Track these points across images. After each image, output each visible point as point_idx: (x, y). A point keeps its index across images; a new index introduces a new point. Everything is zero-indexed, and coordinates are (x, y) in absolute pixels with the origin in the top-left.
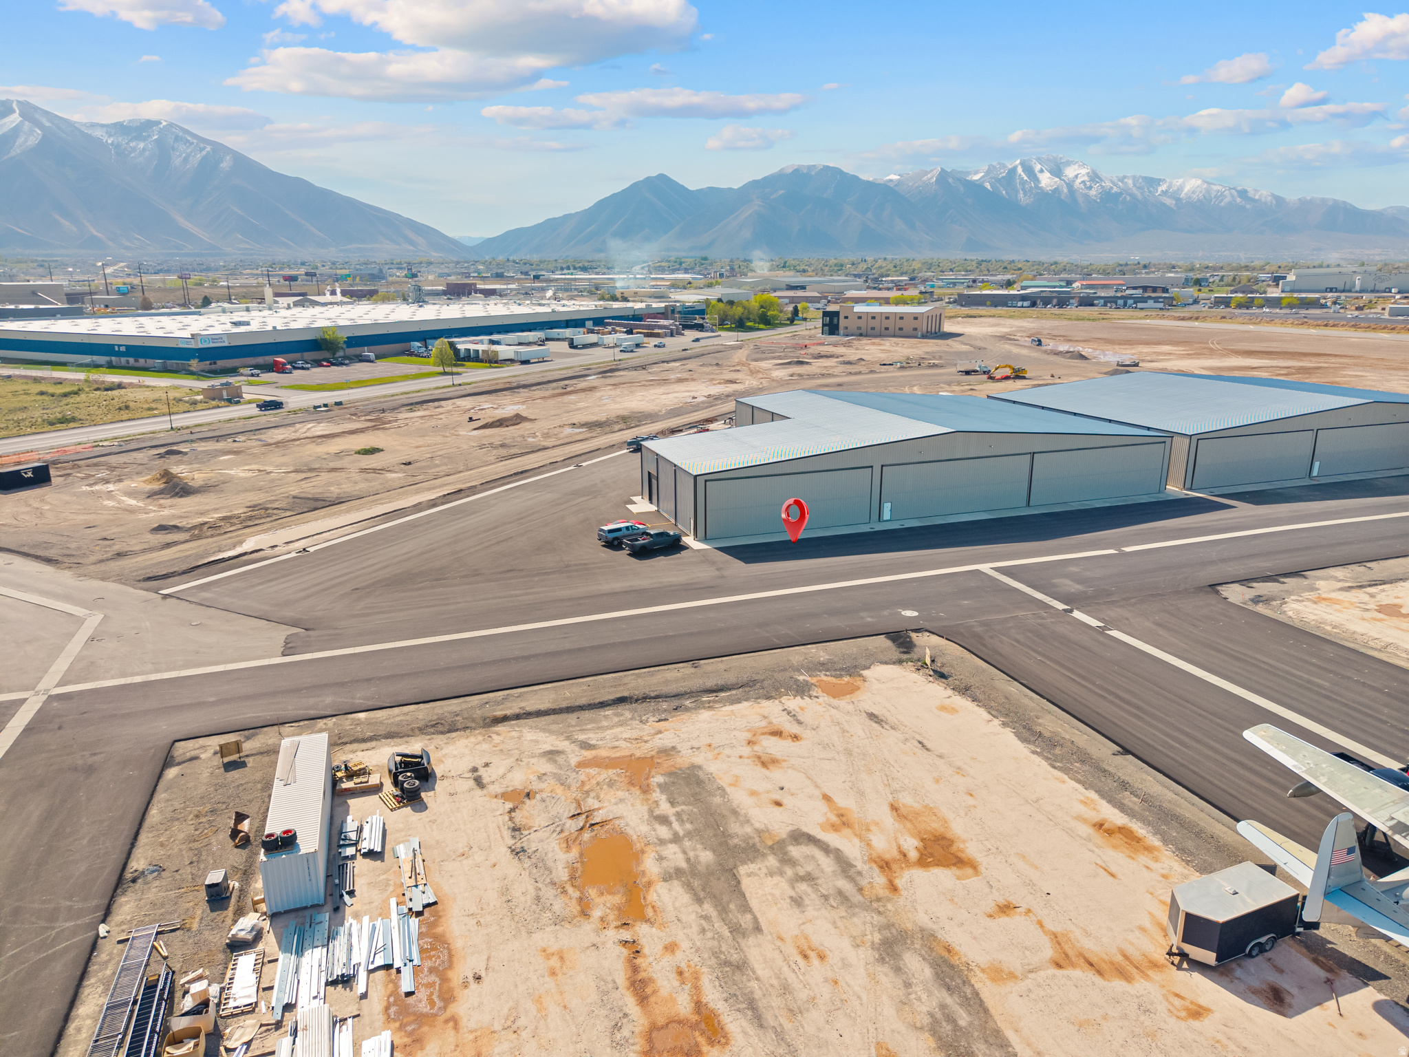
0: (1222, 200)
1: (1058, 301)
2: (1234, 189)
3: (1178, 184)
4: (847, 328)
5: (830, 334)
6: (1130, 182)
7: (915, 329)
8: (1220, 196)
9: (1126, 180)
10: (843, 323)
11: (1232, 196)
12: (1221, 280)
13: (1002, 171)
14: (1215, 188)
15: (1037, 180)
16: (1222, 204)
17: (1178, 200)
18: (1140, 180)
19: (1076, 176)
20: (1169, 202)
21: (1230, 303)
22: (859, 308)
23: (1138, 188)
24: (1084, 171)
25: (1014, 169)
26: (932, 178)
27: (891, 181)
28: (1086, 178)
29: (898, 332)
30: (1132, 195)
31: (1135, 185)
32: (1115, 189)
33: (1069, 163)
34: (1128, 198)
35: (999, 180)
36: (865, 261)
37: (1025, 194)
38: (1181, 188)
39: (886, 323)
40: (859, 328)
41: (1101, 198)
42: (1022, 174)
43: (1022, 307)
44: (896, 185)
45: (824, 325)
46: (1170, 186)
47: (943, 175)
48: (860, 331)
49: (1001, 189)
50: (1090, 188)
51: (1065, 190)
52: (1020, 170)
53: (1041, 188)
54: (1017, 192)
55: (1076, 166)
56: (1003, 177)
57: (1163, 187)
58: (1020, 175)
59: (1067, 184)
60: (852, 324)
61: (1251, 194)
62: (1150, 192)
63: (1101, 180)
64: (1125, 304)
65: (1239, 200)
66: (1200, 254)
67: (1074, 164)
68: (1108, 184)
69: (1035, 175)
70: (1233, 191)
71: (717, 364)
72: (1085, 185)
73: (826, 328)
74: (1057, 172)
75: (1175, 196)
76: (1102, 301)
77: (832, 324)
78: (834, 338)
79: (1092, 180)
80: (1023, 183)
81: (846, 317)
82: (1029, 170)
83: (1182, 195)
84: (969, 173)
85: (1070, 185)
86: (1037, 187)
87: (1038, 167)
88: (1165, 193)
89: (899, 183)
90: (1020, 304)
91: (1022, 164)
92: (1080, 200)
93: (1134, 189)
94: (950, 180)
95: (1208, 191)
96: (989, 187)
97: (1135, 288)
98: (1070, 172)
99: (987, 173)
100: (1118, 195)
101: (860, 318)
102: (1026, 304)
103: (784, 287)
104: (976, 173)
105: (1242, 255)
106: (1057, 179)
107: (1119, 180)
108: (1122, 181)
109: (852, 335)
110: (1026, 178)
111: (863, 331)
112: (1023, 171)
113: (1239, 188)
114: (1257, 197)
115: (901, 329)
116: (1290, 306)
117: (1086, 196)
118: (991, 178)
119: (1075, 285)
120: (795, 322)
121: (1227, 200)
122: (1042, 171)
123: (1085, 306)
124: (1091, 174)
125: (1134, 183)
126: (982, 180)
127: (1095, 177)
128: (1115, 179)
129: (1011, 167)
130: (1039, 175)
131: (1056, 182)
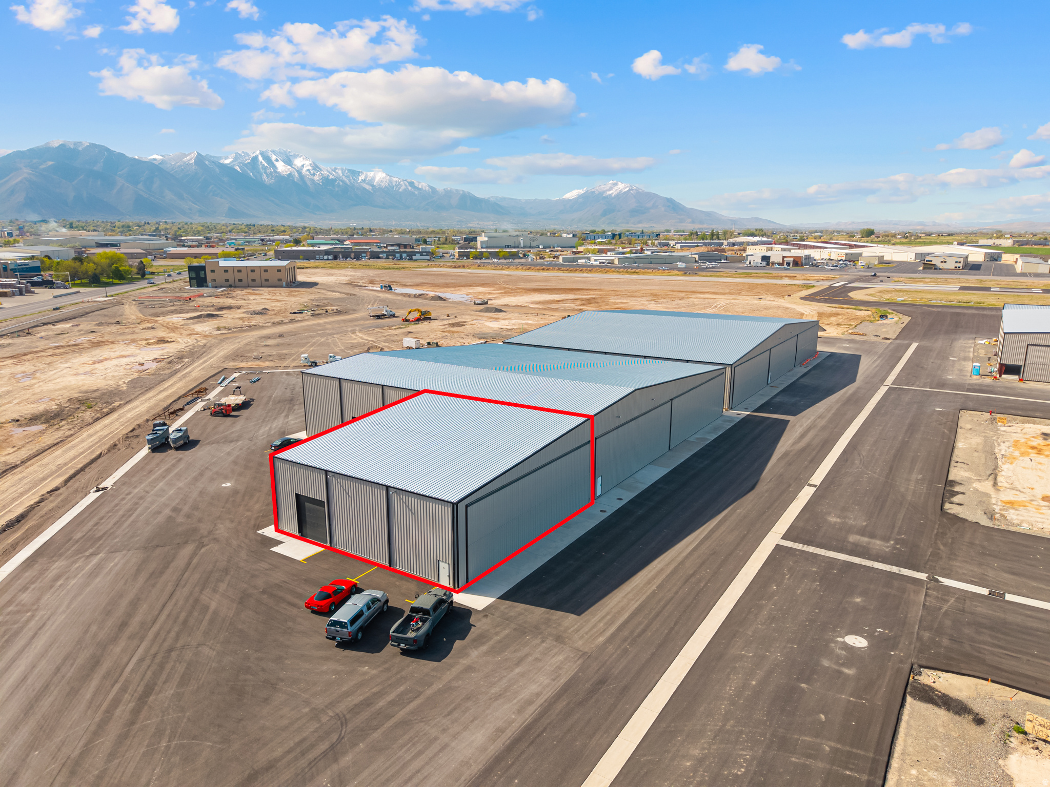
0: (400, 188)
1: (355, 255)
2: (406, 180)
3: (371, 175)
4: (215, 280)
5: (198, 287)
6: (340, 172)
7: (280, 280)
8: (398, 185)
9: (337, 171)
10: (210, 276)
11: (406, 185)
12: (439, 240)
13: (247, 158)
14: (395, 179)
15: (275, 167)
16: (401, 190)
17: (373, 186)
18: (347, 172)
19: (303, 166)
20: (368, 187)
21: (469, 255)
22: (223, 263)
23: (346, 177)
24: (307, 162)
25: (256, 158)
26: (191, 159)
27: (155, 159)
28: (309, 168)
29: (264, 283)
30: (343, 181)
31: (343, 175)
32: (331, 177)
33: (296, 156)
34: (341, 183)
35: (246, 165)
36: (148, 223)
37: (267, 176)
38: (373, 179)
39: (252, 276)
40: (227, 280)
41: (322, 182)
42: (263, 161)
43: (328, 259)
44: (160, 164)
45: (191, 278)
46: (366, 177)
47: (200, 159)
48: (228, 283)
49: (249, 172)
50: (314, 175)
51: (297, 175)
52: (260, 158)
53: (279, 173)
54: (261, 174)
55: (301, 159)
56: (248, 163)
57: (361, 177)
58: (261, 162)
59: (297, 171)
60: (220, 277)
61: (416, 184)
62: (354, 179)
63: (321, 170)
64: (401, 257)
65: (410, 188)
66: (394, 223)
67: (300, 157)
68: (326, 173)
69: (272, 163)
70: (406, 182)
71: (118, 323)
72: (310, 172)
73: (194, 282)
74: (288, 162)
75: (371, 183)
76: (385, 255)
77: (198, 276)
78: (204, 291)
79: (314, 169)
80: (265, 168)
81: (213, 271)
82: (267, 159)
83: (375, 183)
84: (221, 158)
85: (299, 172)
86: (275, 172)
87: (274, 158)
88: (364, 181)
89: (162, 162)
90: (326, 257)
91: (262, 154)
92: (309, 183)
93: (343, 177)
94: (207, 163)
95: (391, 181)
96: (239, 170)
97: (392, 245)
98: (298, 162)
99: (236, 159)
100: (334, 181)
101: (226, 271)
102: (330, 257)
103: (94, 244)
104: (226, 158)
105: (419, 224)
106: (289, 167)
107: (332, 170)
108: (335, 171)
109: (221, 287)
110: (266, 165)
111: (231, 282)
112: (263, 159)
113: (409, 180)
114: (420, 187)
115: (267, 280)
116: (505, 257)
117: (312, 180)
118: (240, 163)
119: (346, 243)
120: (147, 276)
121: (403, 187)
122: (277, 160)
123: (374, 258)
124: (312, 165)
125: (342, 173)
126: (232, 164)
127: (315, 167)
128: (329, 169)
129: (253, 155)
130: (276, 163)
131: (289, 169)
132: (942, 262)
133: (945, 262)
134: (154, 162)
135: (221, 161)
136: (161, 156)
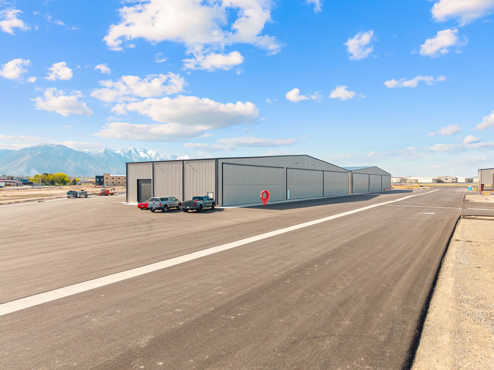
6: (168, 157)
9: (167, 156)
13: (127, 151)
15: (139, 154)
18: (171, 156)
19: (152, 154)
24: (154, 152)
25: (131, 150)
26: (102, 151)
28: (155, 155)
31: (170, 158)
33: (148, 150)
35: (126, 154)
37: (136, 158)
42: (134, 152)
44: (88, 153)
47: (106, 151)
49: (128, 156)
50: (156, 158)
52: (133, 151)
53: (141, 156)
54: (133, 157)
56: (127, 153)
58: (133, 152)
59: (149, 156)
63: (160, 156)
68: (162, 157)
69: (138, 153)
72: (155, 156)
74: (145, 152)
79: (157, 155)
80: (134, 155)
82: (136, 151)
85: (150, 157)
86: (139, 156)
87: (139, 150)
91: (133, 149)
94: (109, 152)
96: (124, 156)
98: (150, 152)
99: (122, 151)
106: (146, 154)
107: (165, 156)
108: (166, 156)
110: (135, 153)
112: (134, 151)
118: (123, 153)
122: (140, 151)
124: (156, 153)
125: (169, 157)
126: (120, 153)
127: (157, 154)
128: (163, 155)
129: (130, 149)
130: (140, 153)
131: (145, 155)
132: (445, 179)
133: (447, 179)
134: (86, 152)
135: (116, 152)
136: (89, 150)
